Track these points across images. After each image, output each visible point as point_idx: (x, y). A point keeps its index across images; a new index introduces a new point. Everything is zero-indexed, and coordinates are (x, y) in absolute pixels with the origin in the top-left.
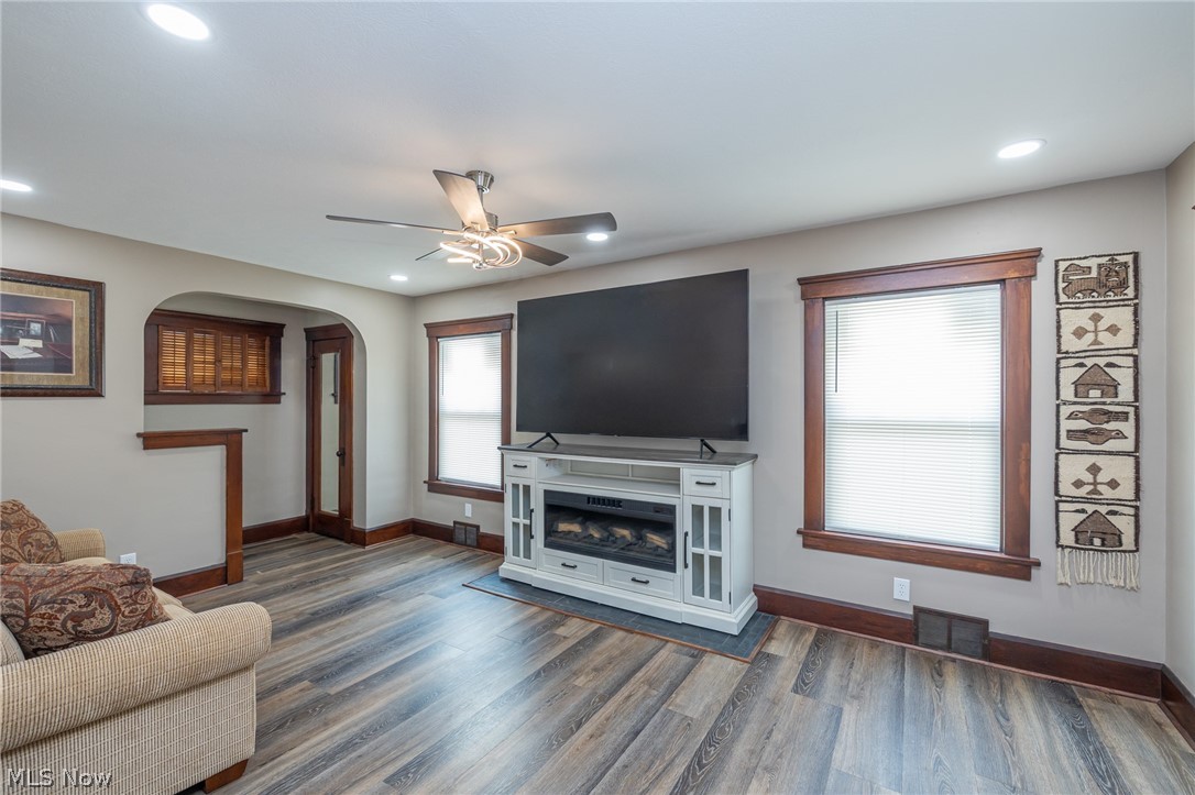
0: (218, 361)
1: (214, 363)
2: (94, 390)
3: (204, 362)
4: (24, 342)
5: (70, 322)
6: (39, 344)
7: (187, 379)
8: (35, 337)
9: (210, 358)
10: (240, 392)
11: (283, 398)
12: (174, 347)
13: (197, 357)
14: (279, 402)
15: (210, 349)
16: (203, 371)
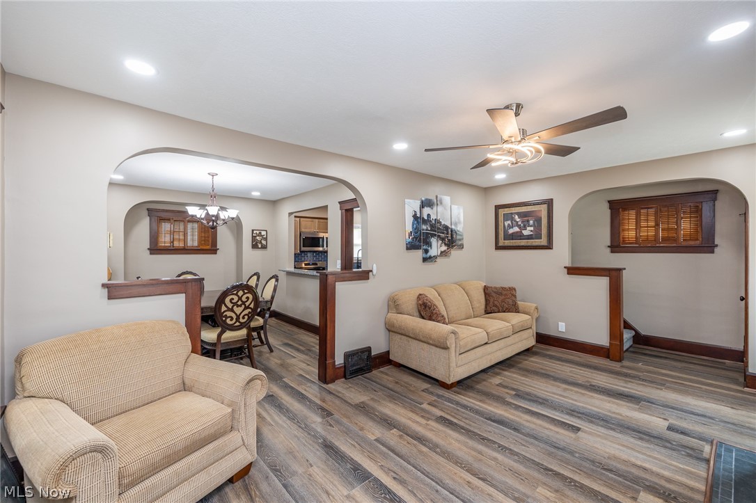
0: (657, 225)
1: (654, 227)
2: (549, 246)
3: (648, 227)
4: (529, 228)
5: (541, 218)
6: (532, 228)
7: (636, 237)
8: (531, 226)
9: (652, 224)
10: (675, 245)
11: (716, 250)
12: (629, 219)
13: (643, 224)
14: (713, 252)
15: (652, 218)
16: (648, 232)
